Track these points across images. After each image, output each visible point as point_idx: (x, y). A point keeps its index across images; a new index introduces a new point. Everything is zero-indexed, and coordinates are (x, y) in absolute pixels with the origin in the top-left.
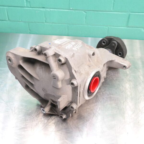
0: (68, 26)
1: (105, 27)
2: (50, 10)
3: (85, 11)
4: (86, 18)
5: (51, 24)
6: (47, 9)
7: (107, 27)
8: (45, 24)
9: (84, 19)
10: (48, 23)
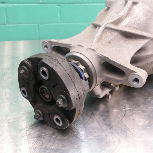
0: (39, 27)
1: (84, 24)
2: (13, 5)
3: (59, 4)
4: (60, 14)
5: (15, 25)
6: (9, 5)
7: (86, 24)
8: (7, 25)
9: (59, 15)
10: (11, 24)
